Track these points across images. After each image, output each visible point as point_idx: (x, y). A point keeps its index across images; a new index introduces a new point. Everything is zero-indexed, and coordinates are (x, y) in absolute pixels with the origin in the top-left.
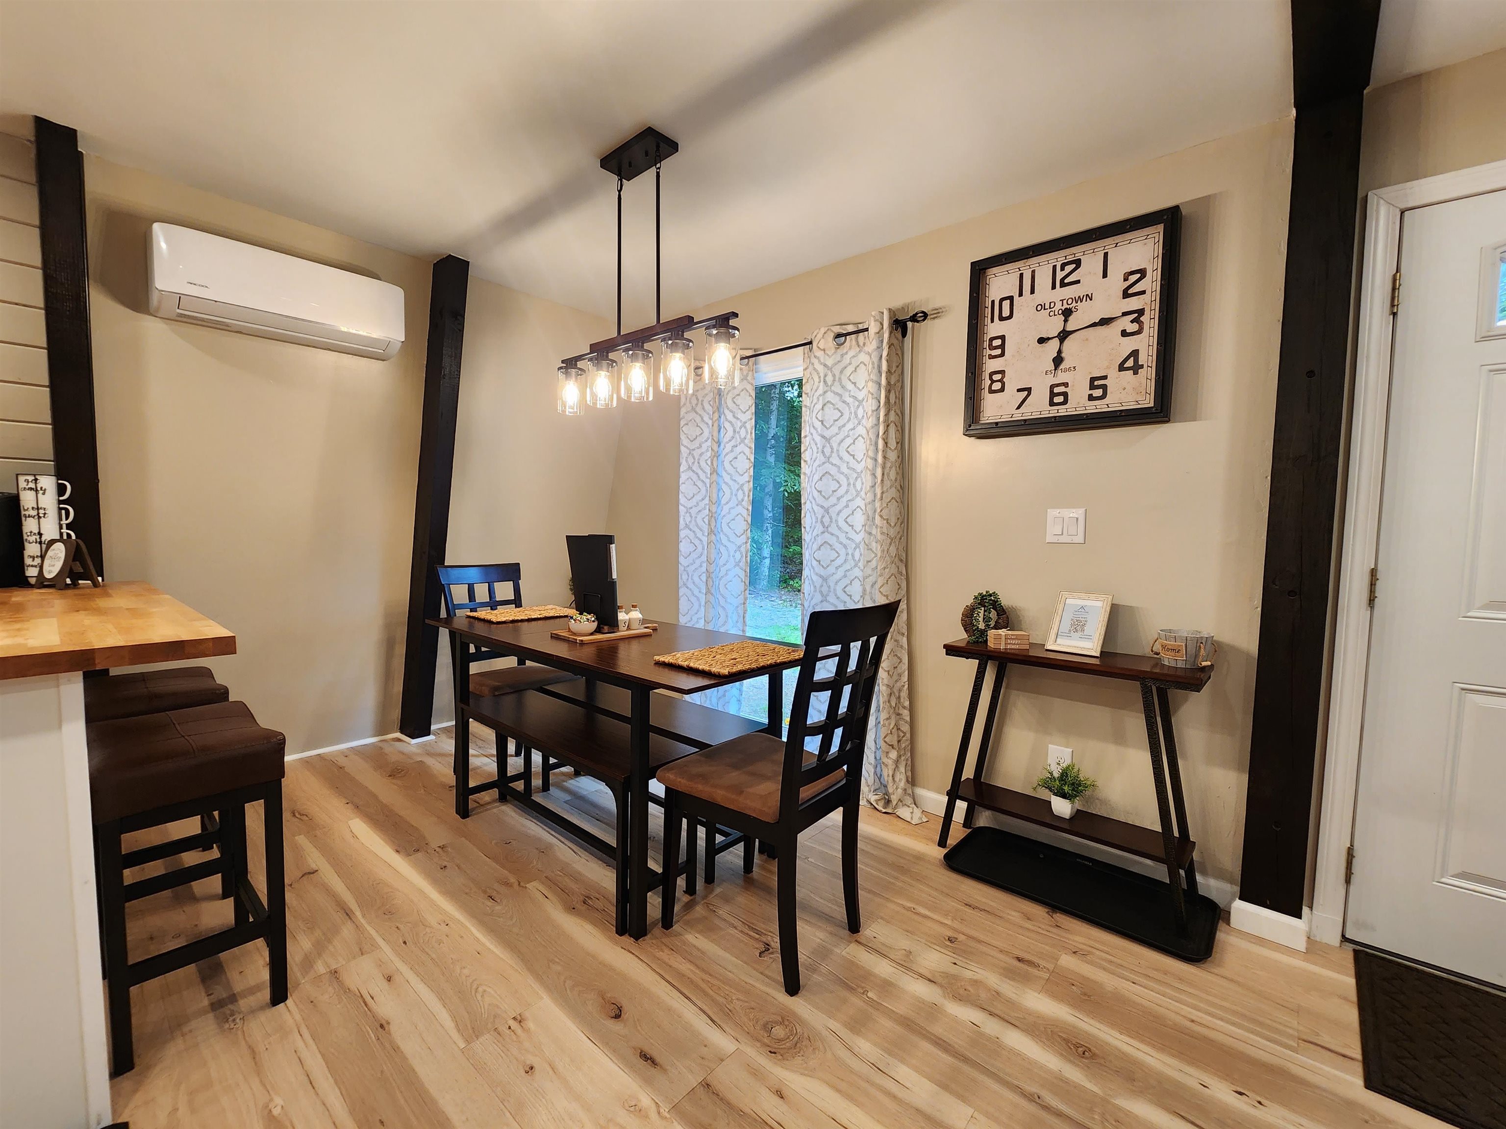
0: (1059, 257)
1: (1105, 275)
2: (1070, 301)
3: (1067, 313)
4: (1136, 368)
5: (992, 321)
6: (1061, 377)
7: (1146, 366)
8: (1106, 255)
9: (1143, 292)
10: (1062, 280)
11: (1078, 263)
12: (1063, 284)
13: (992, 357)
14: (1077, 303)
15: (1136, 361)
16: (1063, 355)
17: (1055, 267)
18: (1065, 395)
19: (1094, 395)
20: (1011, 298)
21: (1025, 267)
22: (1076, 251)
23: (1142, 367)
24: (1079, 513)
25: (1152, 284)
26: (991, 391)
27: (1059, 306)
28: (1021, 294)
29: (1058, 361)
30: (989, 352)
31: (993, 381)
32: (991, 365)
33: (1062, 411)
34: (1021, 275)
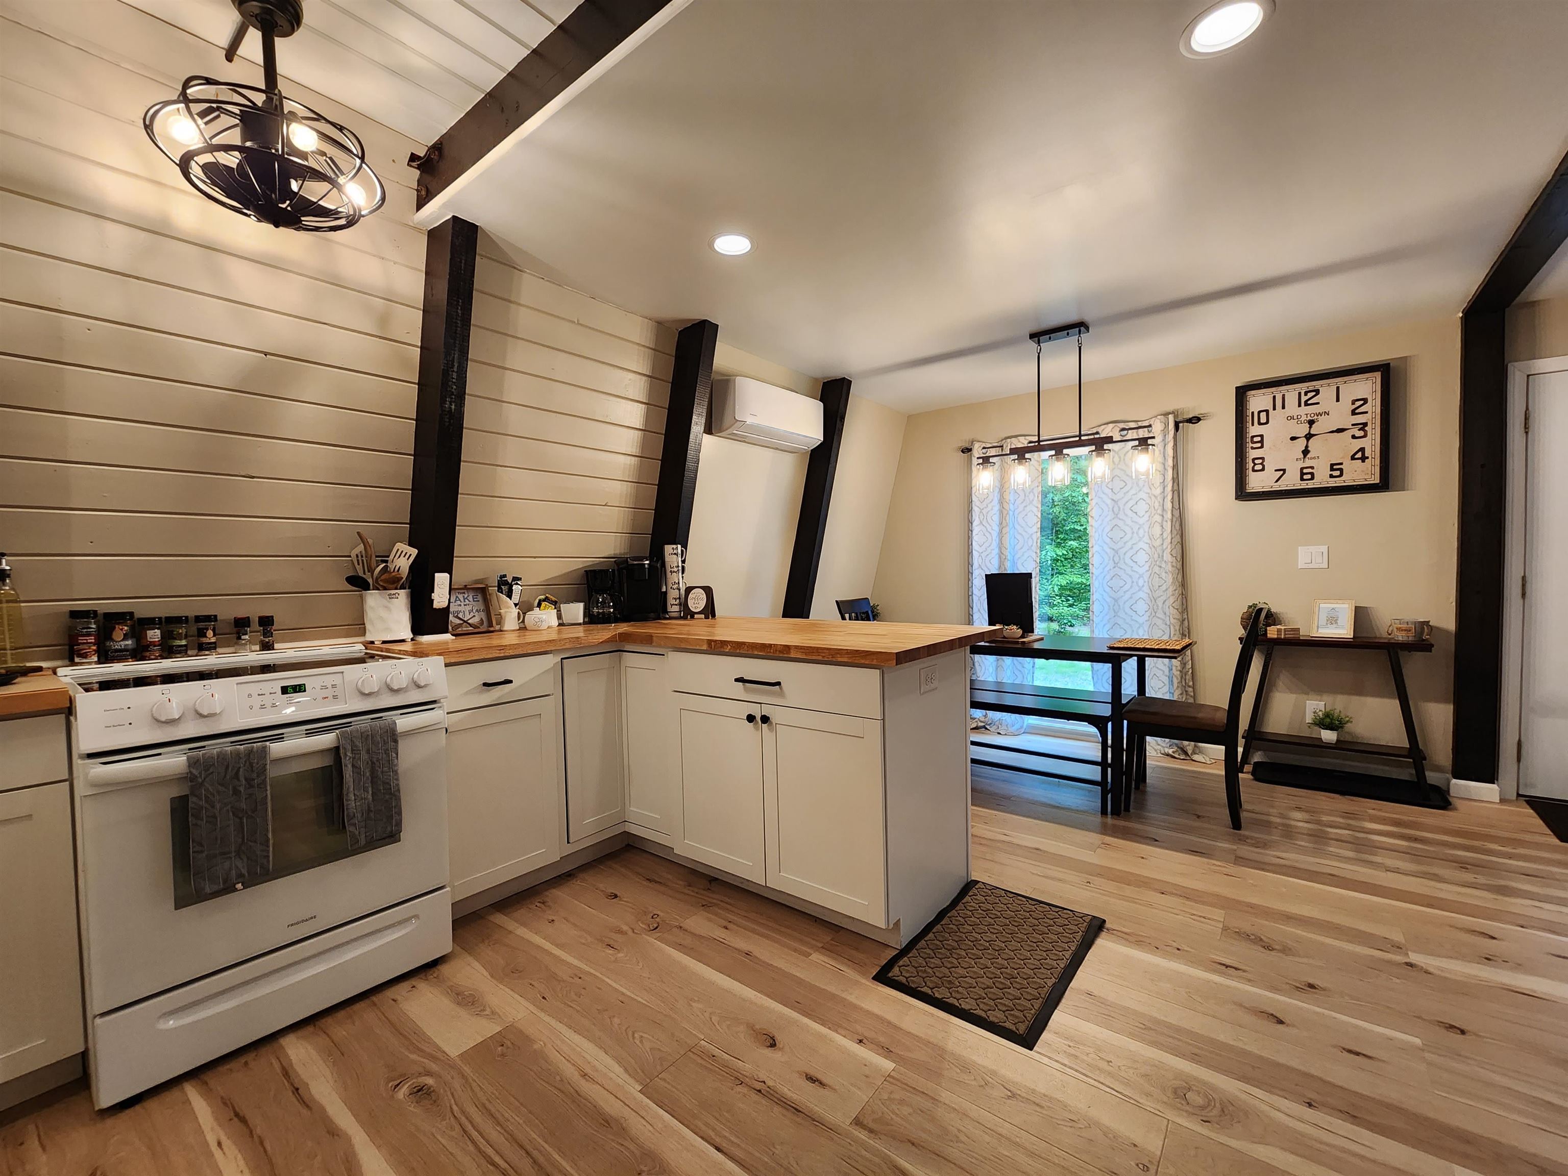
0: (1303, 387)
1: (1338, 400)
2: (1312, 415)
3: (1311, 423)
4: (1364, 459)
5: (1253, 425)
6: (1308, 463)
7: (1370, 458)
8: (1338, 388)
9: (1366, 412)
10: (1306, 402)
11: (1317, 392)
12: (1306, 404)
13: (1253, 448)
14: (1318, 416)
15: (1363, 454)
16: (1309, 449)
17: (1300, 394)
18: (1312, 474)
19: (1334, 475)
20: (1267, 411)
21: (1278, 392)
22: (1316, 384)
23: (1368, 458)
24: (1324, 549)
25: (1374, 408)
26: (1254, 470)
27: (1304, 418)
28: (1274, 409)
29: (1306, 452)
30: (1251, 445)
31: (1255, 464)
32: (1252, 454)
33: (1310, 485)
34: (1274, 397)
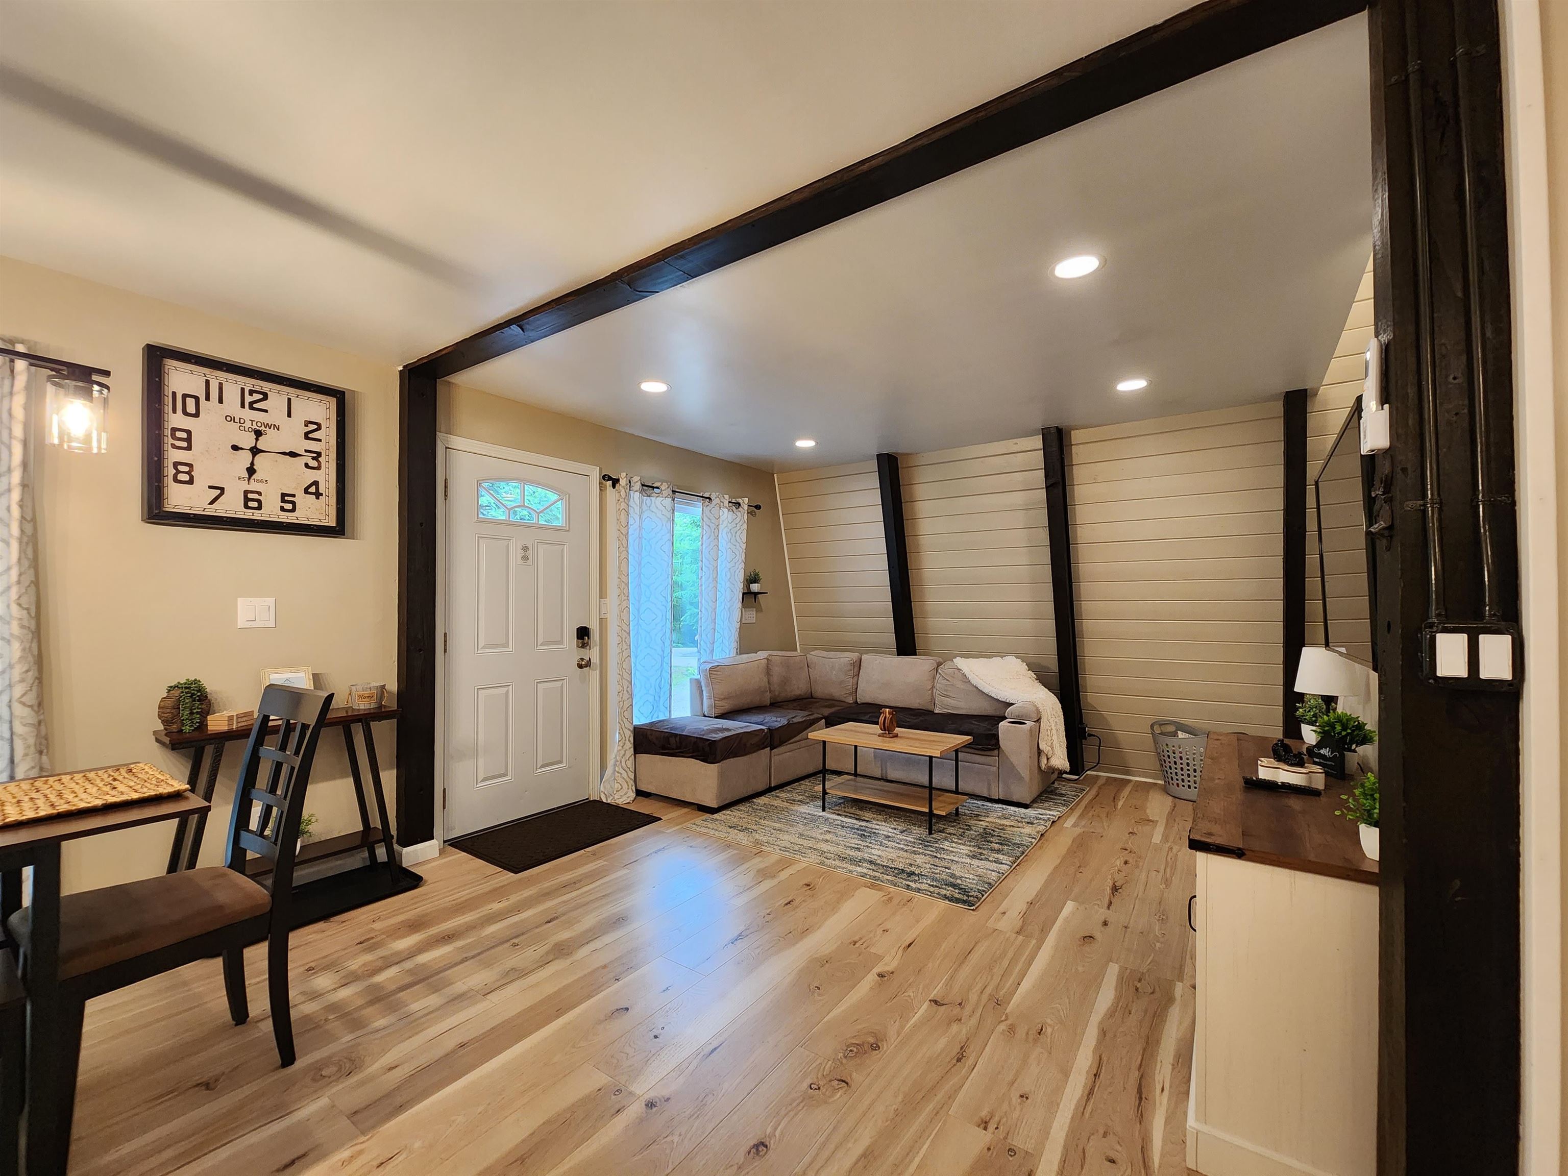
0: (249, 383)
1: (289, 415)
2: (259, 424)
3: (258, 434)
4: (318, 495)
5: (174, 411)
6: (254, 486)
8: (289, 400)
9: (320, 440)
10: (251, 404)
11: (265, 397)
12: (251, 407)
13: (174, 446)
14: (266, 428)
15: (317, 489)
16: (255, 467)
17: (243, 390)
18: (259, 502)
19: (285, 508)
20: (196, 398)
21: (217, 377)
22: (266, 386)
23: (322, 495)
24: (270, 601)
25: (328, 437)
26: (176, 480)
27: (248, 424)
28: (208, 398)
29: (251, 471)
30: (171, 441)
31: (178, 472)
32: (173, 455)
33: (257, 516)
34: (207, 382)
